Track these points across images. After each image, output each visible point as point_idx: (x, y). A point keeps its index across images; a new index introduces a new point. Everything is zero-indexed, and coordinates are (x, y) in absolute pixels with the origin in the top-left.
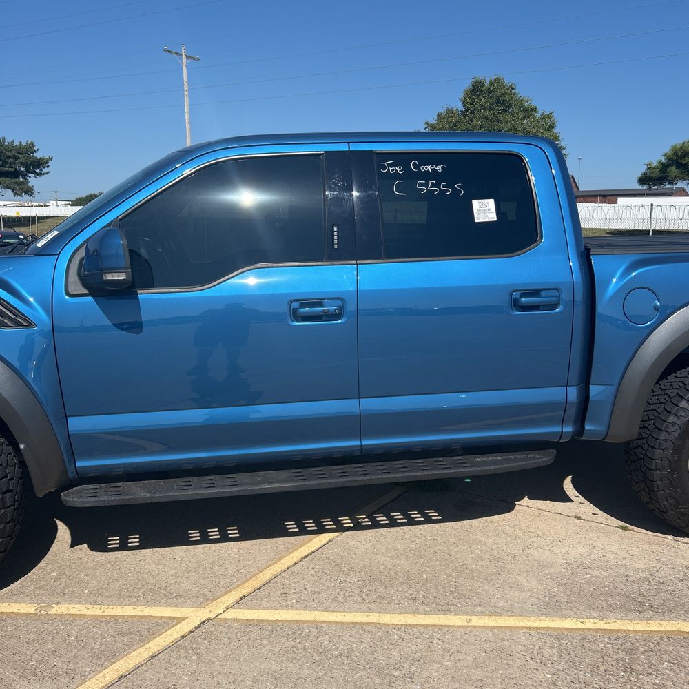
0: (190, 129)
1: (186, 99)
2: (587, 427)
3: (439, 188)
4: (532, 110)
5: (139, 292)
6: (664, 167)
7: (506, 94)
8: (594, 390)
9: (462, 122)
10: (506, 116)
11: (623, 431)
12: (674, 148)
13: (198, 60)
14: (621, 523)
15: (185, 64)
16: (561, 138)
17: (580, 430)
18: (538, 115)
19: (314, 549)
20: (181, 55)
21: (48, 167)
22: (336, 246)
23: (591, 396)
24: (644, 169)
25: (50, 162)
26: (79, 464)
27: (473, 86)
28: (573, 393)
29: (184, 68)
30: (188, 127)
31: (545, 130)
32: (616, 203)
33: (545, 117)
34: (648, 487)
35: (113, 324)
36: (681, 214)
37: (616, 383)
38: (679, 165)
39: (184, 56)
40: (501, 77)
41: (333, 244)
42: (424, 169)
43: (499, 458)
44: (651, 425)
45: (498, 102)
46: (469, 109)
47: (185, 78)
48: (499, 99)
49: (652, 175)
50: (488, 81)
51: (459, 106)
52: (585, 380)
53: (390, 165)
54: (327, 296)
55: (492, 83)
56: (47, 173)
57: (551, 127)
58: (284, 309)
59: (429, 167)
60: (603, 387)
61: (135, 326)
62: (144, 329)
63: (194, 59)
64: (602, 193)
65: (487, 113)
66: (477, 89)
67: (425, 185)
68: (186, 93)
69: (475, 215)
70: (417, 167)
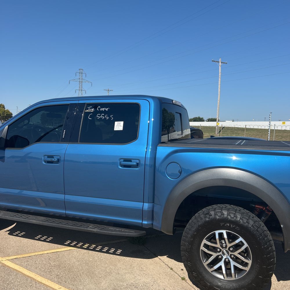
0: (220, 91)
1: (220, 79)
2: (154, 223)
3: (104, 117)
15: (220, 65)
22: (63, 137)
29: (220, 67)
39: (220, 62)
42: (101, 109)
47: (220, 71)
53: (90, 108)
59: (104, 109)
63: (225, 63)
67: (100, 116)
68: (220, 77)
69: (115, 128)
70: (99, 109)
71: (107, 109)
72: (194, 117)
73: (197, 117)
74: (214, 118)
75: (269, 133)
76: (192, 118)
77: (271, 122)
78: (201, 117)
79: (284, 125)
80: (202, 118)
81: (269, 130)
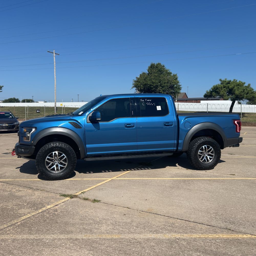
1: (55, 67)
2: (179, 148)
3: (151, 104)
4: (170, 73)
6: (211, 92)
7: (162, 68)
9: (148, 77)
10: (162, 75)
12: (214, 86)
13: (59, 54)
15: (54, 56)
16: (179, 82)
17: (177, 149)
18: (172, 75)
20: (53, 53)
21: (2, 89)
22: (133, 114)
23: (179, 142)
24: (205, 93)
25: (2, 87)
26: (87, 153)
27: (151, 65)
28: (176, 142)
29: (54, 57)
30: (55, 77)
31: (175, 80)
32: (200, 103)
33: (174, 75)
36: (221, 107)
37: (184, 139)
38: (216, 92)
40: (160, 63)
44: (191, 148)
45: (159, 71)
46: (150, 73)
48: (159, 70)
49: (208, 95)
50: (156, 64)
51: (147, 72)
52: (178, 140)
53: (142, 100)
55: (157, 65)
56: (1, 92)
57: (176, 79)
58: (124, 126)
59: (149, 100)
60: (181, 140)
64: (195, 99)
65: (156, 74)
67: (148, 104)
68: (55, 65)
70: (146, 100)
72: (10, 98)
73: (12, 98)
74: (29, 99)
76: (8, 99)
78: (16, 98)
80: (18, 99)
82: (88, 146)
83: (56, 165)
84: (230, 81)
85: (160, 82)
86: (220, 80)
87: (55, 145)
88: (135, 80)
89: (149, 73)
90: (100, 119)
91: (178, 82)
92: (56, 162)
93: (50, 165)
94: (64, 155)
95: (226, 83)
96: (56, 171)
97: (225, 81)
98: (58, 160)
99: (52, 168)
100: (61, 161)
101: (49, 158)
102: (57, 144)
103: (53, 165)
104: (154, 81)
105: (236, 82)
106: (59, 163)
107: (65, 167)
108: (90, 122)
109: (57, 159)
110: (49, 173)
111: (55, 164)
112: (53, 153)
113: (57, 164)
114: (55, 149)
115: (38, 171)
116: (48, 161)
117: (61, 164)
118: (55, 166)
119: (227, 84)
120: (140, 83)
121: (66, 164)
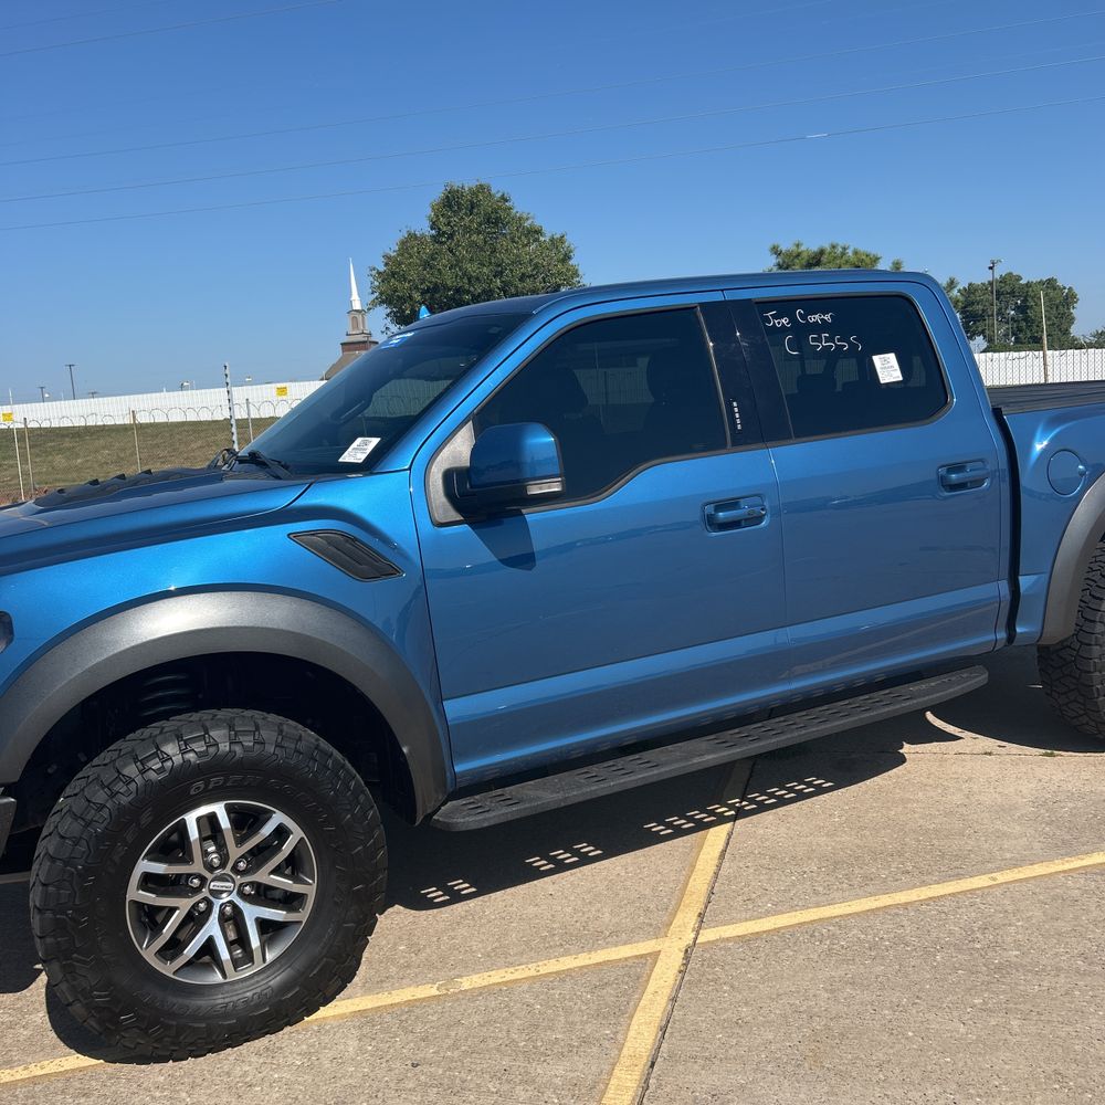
2: (1018, 630)
3: (834, 343)
4: (536, 232)
5: (524, 511)
7: (500, 208)
8: (1024, 582)
11: (1058, 628)
14: (1043, 751)
16: (580, 273)
17: (1012, 636)
18: (546, 239)
19: (721, 847)
22: (739, 427)
23: (1022, 591)
26: (457, 769)
27: (447, 197)
28: (1004, 587)
31: (560, 261)
33: (556, 243)
34: (1083, 695)
35: (500, 560)
37: (1048, 569)
40: (486, 183)
41: (735, 424)
42: (812, 319)
43: (933, 684)
45: (489, 221)
46: (444, 233)
48: (489, 217)
50: (467, 189)
51: (423, 228)
52: (1014, 571)
53: (774, 317)
54: (744, 494)
55: (474, 193)
57: (567, 257)
58: (696, 516)
59: (817, 317)
60: (1035, 577)
61: (525, 560)
62: (537, 563)
65: (474, 237)
66: (452, 202)
67: (819, 340)
69: (880, 375)
70: (803, 317)
71: (827, 317)
75: (234, 430)
77: (234, 390)
79: (284, 397)
81: (233, 422)
82: (455, 709)
83: (223, 919)
84: (822, 252)
85: (498, 274)
86: (776, 251)
87: (199, 747)
88: (382, 268)
89: (441, 233)
90: (556, 488)
91: (576, 274)
92: (217, 893)
93: (168, 929)
94: (278, 818)
95: (804, 262)
96: (229, 967)
97: (798, 255)
98: (235, 869)
99: (191, 950)
100: (264, 876)
101: (159, 868)
102: (218, 734)
103: (195, 920)
104: (471, 268)
105: (843, 254)
106: (241, 894)
107: (303, 915)
108: (460, 518)
109: (223, 865)
110: (171, 999)
111: (210, 905)
112: (191, 819)
113: (230, 902)
114: (201, 784)
115: (69, 1005)
116: (149, 898)
117: (263, 895)
118: (212, 928)
119: (809, 265)
120: (409, 282)
121: (309, 888)
